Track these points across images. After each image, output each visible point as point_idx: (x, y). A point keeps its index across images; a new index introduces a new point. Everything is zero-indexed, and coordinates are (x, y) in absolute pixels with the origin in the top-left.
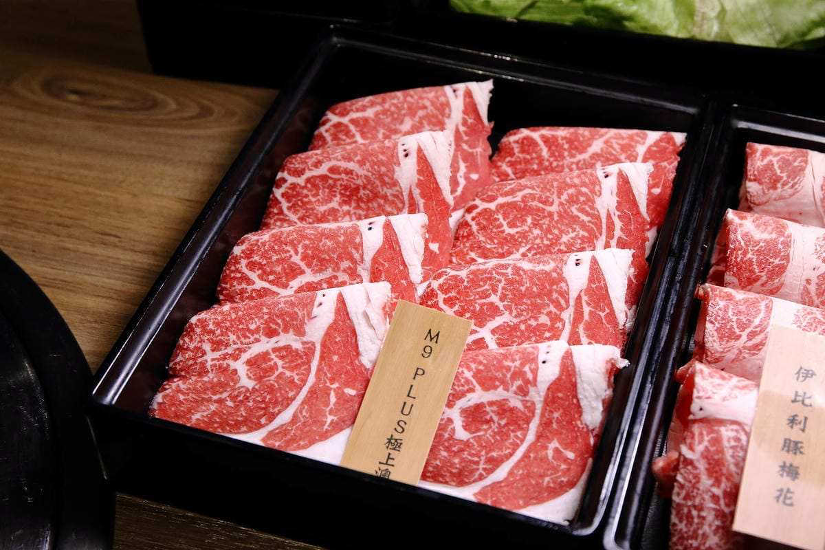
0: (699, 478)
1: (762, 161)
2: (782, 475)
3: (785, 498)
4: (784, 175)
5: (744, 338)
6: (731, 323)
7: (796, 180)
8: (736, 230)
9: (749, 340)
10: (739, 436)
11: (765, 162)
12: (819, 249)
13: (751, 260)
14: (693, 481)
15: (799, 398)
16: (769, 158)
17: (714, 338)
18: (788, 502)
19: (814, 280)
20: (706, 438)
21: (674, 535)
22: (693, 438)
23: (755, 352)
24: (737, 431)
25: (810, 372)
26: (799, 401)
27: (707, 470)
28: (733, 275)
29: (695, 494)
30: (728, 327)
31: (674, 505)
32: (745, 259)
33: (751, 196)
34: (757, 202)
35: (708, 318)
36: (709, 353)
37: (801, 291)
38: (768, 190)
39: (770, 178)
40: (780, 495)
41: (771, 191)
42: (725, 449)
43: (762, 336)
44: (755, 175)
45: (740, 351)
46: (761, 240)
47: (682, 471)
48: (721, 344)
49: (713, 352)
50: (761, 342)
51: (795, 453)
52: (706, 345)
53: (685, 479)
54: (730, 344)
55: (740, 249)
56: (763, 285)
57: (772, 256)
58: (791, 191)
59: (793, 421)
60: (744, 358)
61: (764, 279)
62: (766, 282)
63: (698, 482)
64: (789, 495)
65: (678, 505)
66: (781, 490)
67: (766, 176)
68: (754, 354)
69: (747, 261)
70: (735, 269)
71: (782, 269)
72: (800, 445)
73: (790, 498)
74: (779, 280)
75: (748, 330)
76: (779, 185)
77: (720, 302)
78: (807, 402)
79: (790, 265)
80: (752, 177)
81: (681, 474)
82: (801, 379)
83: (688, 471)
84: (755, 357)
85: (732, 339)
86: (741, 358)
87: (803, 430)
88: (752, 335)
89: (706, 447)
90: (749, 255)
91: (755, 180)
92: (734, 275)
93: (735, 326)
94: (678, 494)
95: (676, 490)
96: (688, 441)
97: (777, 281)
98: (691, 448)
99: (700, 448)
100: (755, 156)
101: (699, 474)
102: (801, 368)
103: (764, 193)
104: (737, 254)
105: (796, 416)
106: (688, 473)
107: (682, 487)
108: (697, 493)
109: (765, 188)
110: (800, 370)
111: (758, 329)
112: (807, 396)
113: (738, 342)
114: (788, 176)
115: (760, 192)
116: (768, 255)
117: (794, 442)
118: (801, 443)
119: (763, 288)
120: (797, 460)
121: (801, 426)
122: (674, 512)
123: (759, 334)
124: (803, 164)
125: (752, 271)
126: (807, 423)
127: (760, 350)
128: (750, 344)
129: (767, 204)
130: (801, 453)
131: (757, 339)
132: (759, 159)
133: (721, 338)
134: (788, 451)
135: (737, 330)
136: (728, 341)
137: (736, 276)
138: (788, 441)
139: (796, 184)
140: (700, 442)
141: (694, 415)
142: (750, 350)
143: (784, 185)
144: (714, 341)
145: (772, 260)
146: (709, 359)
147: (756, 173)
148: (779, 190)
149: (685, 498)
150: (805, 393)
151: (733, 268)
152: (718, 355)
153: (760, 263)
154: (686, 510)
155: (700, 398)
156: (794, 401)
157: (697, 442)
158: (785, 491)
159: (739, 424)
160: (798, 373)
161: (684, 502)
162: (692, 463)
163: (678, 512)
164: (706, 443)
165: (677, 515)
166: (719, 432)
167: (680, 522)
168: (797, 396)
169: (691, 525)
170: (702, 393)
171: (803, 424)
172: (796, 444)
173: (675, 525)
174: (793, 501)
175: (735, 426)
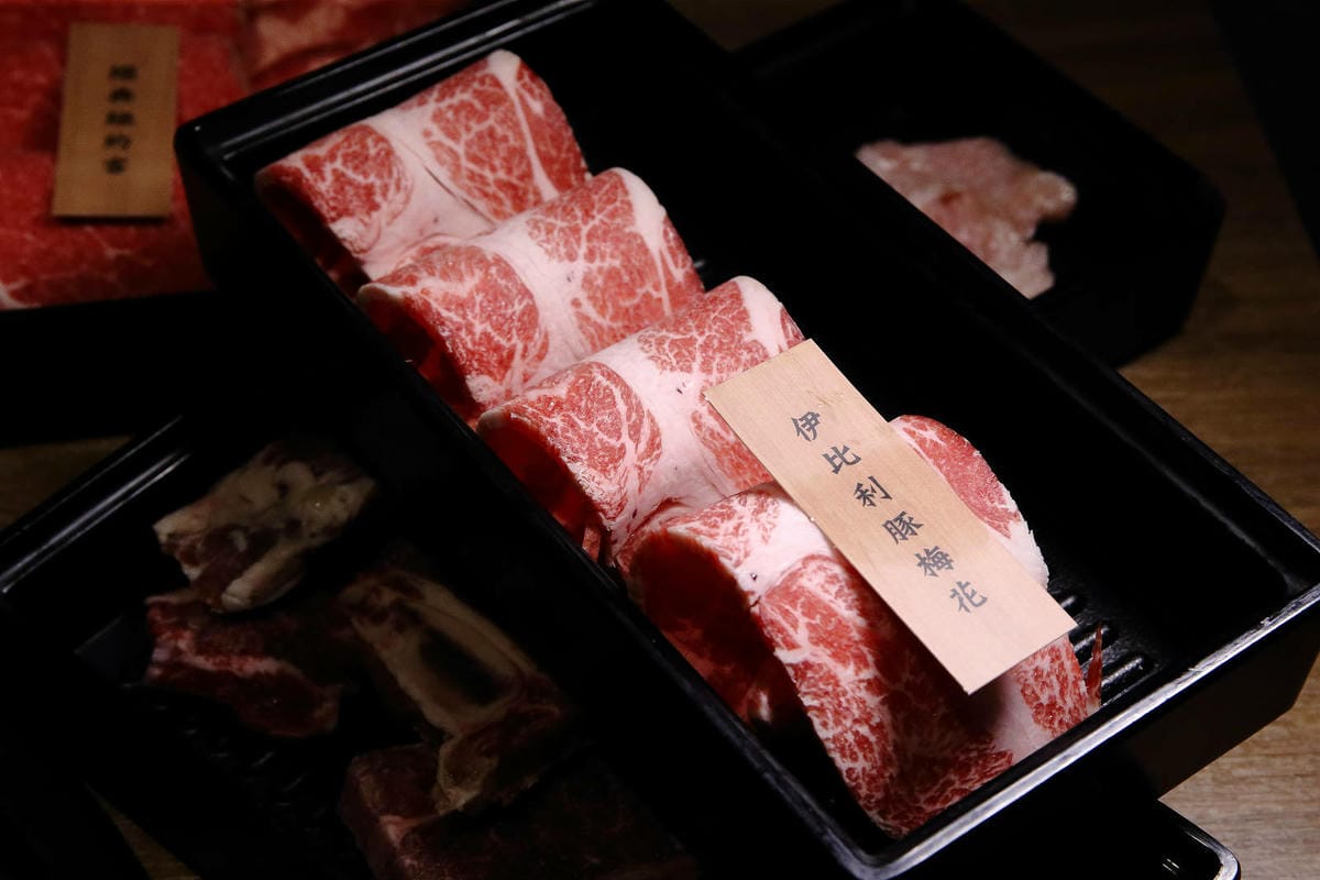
0: (834, 677)
1: (323, 179)
2: (934, 574)
3: (969, 598)
4: (372, 179)
5: (630, 445)
6: (596, 439)
7: (395, 175)
8: (427, 304)
9: (637, 441)
10: (829, 573)
11: (329, 177)
12: (549, 247)
13: (486, 334)
14: (830, 688)
15: (837, 461)
16: (328, 169)
17: (597, 479)
18: (977, 599)
19: (582, 296)
20: (797, 613)
21: (859, 786)
22: (781, 630)
23: (655, 453)
24: (820, 568)
25: (810, 417)
26: (840, 466)
27: (834, 655)
28: (478, 374)
29: (845, 705)
30: (599, 446)
31: (830, 745)
32: (477, 337)
33: (351, 243)
34: (364, 246)
35: (565, 459)
36: (606, 507)
37: (576, 325)
38: (368, 214)
39: (357, 195)
40: (961, 600)
41: (375, 214)
42: (832, 605)
43: (646, 421)
44: (334, 208)
45: (640, 469)
46: (471, 293)
47: (803, 689)
48: (610, 480)
49: (608, 499)
50: (652, 430)
51: (914, 533)
52: (594, 498)
53: (816, 696)
54: (620, 470)
55: (459, 329)
56: (523, 356)
57: (506, 305)
58: (401, 197)
59: (864, 495)
60: (650, 473)
61: (520, 347)
62: (525, 349)
63: (837, 684)
64: (968, 590)
65: (835, 739)
66: (955, 593)
67: (349, 197)
68: (658, 456)
69: (480, 339)
70: (476, 364)
71: (531, 313)
72: (905, 518)
73: (974, 593)
74: (540, 333)
75: (625, 431)
76: (378, 198)
77: (553, 420)
78: (849, 457)
79: (536, 298)
80: (333, 214)
81: (806, 694)
82: (810, 434)
83: (812, 681)
84: (662, 458)
85: (616, 461)
86: (646, 476)
87: (887, 496)
88: (635, 431)
89: (809, 626)
90: (478, 328)
91: (340, 215)
92: (479, 372)
93: (606, 438)
94: (825, 725)
95: (817, 722)
96: (778, 639)
97: (537, 335)
98: (792, 646)
99: (801, 635)
100: (307, 180)
101: (829, 671)
102: (795, 421)
103: (366, 225)
104: (462, 340)
105: (860, 485)
106: (814, 686)
107: (821, 710)
108: (848, 701)
109: (362, 217)
110: (797, 425)
111: (634, 416)
112: (841, 450)
113: (626, 458)
114: (380, 176)
115: (361, 228)
116: (500, 308)
117: (896, 520)
118: (903, 513)
119: (527, 360)
120: (923, 540)
121: (879, 493)
122: (836, 756)
123: (641, 422)
124: (381, 145)
125: (498, 348)
126: (879, 483)
127: (659, 446)
128: (643, 446)
129: (382, 240)
130: (918, 526)
131: (646, 431)
132: (316, 180)
133: (604, 471)
134: (904, 538)
135: (613, 442)
136: (615, 468)
137: (482, 373)
138: (889, 526)
139: (399, 180)
140: (795, 626)
141: (753, 593)
142: (649, 456)
143: (384, 195)
144: (599, 483)
145: (510, 311)
146: (611, 514)
147: (332, 203)
148: (384, 206)
149: (837, 723)
150: (835, 449)
151: (471, 365)
152: (617, 498)
153: (498, 328)
154: (850, 737)
155: (738, 564)
156: (837, 469)
157: (791, 631)
158: (959, 590)
159: (812, 558)
160: (799, 430)
161: (839, 729)
162: (807, 665)
163: (842, 750)
164: (803, 621)
165: (844, 756)
166: (802, 590)
167: (855, 759)
168: (831, 460)
169: (872, 751)
170: (735, 556)
171: (877, 489)
172: (900, 519)
173: (850, 771)
174: (981, 593)
175: (813, 565)
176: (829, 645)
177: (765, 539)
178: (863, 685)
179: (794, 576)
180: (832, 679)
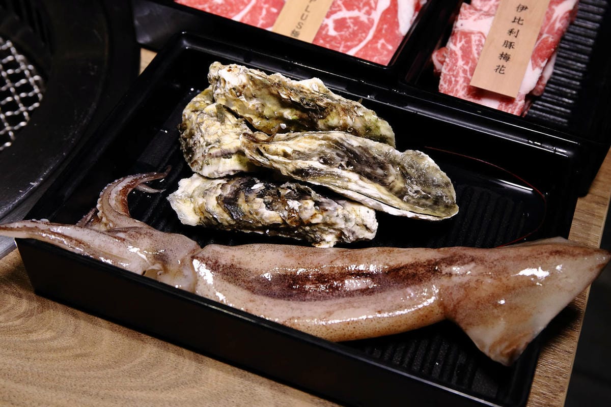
2: (501, 59)
3: (501, 70)
10: (481, 39)
14: (454, 62)
15: (517, 20)
18: (502, 72)
20: (463, 40)
21: (441, 90)
22: (456, 39)
24: (480, 37)
25: (525, 7)
26: (516, 22)
27: (462, 56)
29: (454, 68)
40: (498, 68)
42: (473, 46)
47: (449, 56)
51: (510, 48)
53: (450, 61)
59: (511, 31)
63: (457, 63)
64: (503, 69)
65: (445, 74)
66: (499, 66)
72: (512, 44)
73: (503, 70)
78: (521, 22)
81: (448, 58)
82: (519, 10)
83: (452, 57)
87: (516, 37)
89: (463, 45)
94: (446, 69)
95: (444, 66)
96: (454, 40)
98: (455, 44)
99: (459, 45)
101: (458, 58)
102: (520, 5)
105: (513, 29)
107: (448, 65)
108: (456, 68)
118: (514, 43)
120: (510, 51)
126: (519, 33)
130: (513, 48)
134: (506, 47)
138: (506, 42)
140: (460, 42)
141: (458, 28)
149: (449, 71)
150: (520, 18)
154: (448, 77)
155: (462, 19)
156: (514, 22)
157: (458, 41)
158: (501, 66)
159: (482, 33)
160: (518, 8)
161: (448, 73)
162: (454, 52)
163: (444, 79)
164: (463, 42)
165: (443, 80)
166: (470, 37)
167: (445, 83)
168: (515, 19)
169: (451, 85)
170: (463, 17)
171: (516, 33)
172: (511, 43)
173: (442, 85)
174: (505, 71)
175: (479, 35)
176: (463, 52)
177: (475, 20)
178: (462, 68)
179: (472, 33)
180: (457, 60)
